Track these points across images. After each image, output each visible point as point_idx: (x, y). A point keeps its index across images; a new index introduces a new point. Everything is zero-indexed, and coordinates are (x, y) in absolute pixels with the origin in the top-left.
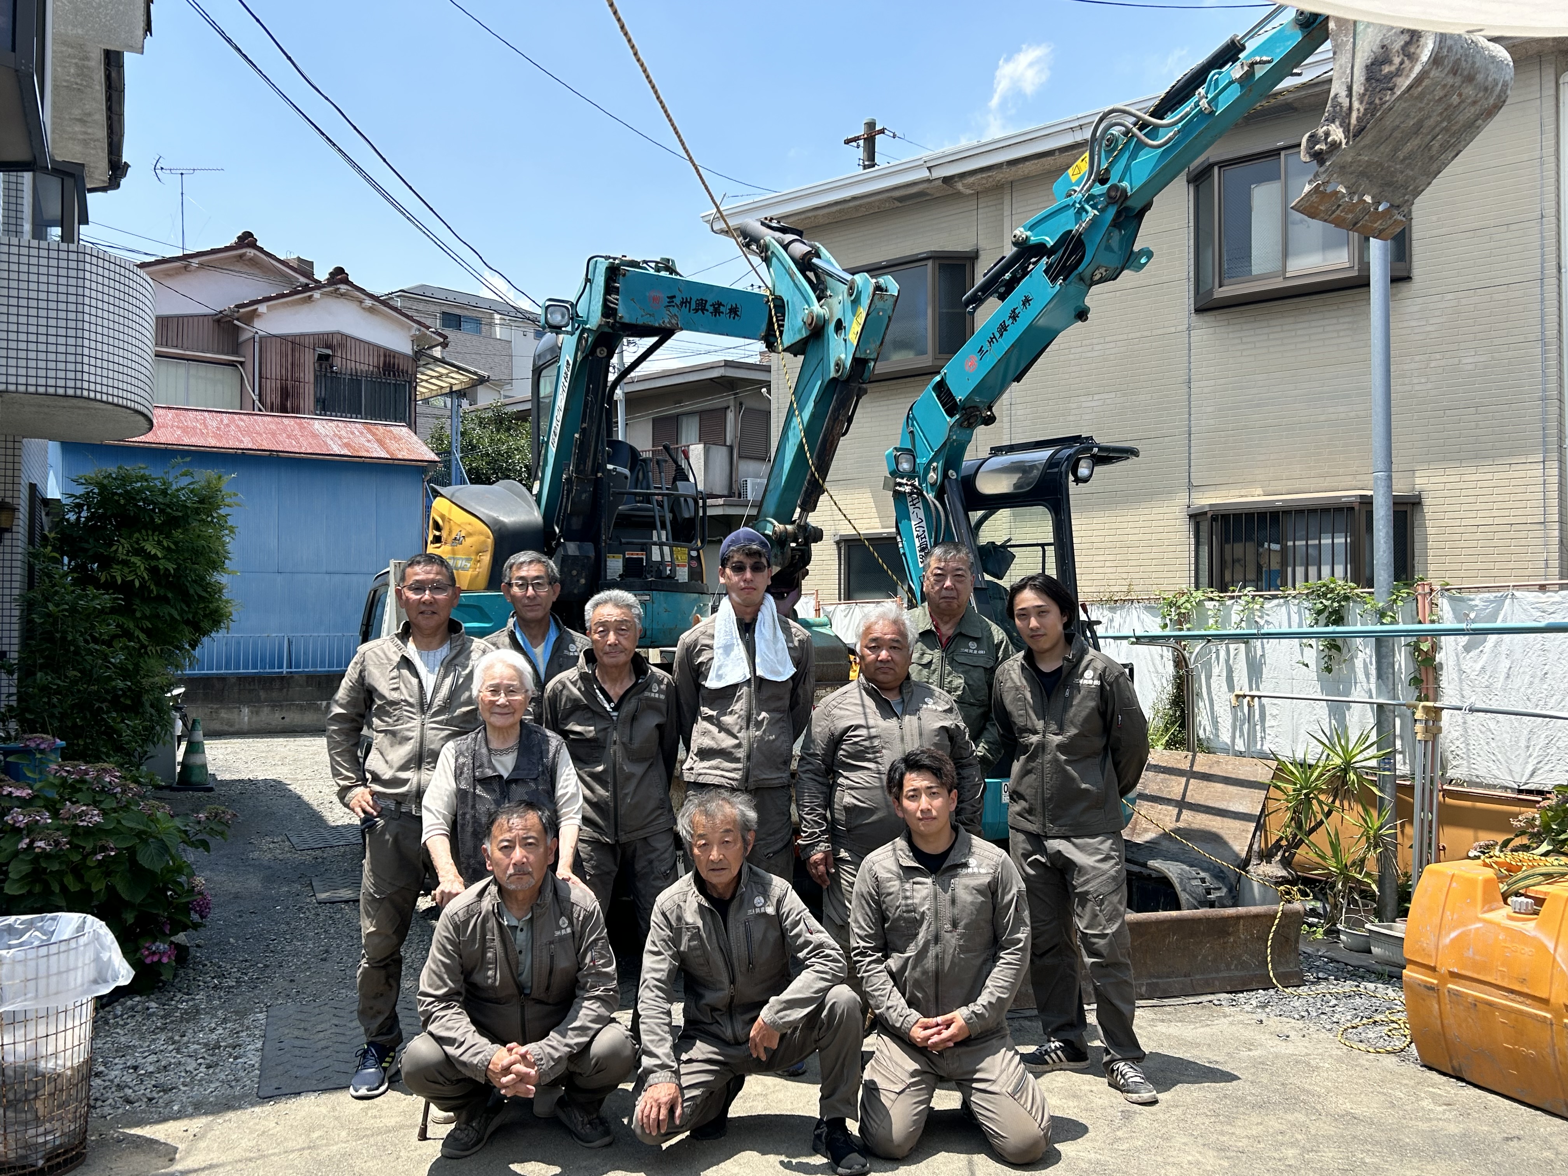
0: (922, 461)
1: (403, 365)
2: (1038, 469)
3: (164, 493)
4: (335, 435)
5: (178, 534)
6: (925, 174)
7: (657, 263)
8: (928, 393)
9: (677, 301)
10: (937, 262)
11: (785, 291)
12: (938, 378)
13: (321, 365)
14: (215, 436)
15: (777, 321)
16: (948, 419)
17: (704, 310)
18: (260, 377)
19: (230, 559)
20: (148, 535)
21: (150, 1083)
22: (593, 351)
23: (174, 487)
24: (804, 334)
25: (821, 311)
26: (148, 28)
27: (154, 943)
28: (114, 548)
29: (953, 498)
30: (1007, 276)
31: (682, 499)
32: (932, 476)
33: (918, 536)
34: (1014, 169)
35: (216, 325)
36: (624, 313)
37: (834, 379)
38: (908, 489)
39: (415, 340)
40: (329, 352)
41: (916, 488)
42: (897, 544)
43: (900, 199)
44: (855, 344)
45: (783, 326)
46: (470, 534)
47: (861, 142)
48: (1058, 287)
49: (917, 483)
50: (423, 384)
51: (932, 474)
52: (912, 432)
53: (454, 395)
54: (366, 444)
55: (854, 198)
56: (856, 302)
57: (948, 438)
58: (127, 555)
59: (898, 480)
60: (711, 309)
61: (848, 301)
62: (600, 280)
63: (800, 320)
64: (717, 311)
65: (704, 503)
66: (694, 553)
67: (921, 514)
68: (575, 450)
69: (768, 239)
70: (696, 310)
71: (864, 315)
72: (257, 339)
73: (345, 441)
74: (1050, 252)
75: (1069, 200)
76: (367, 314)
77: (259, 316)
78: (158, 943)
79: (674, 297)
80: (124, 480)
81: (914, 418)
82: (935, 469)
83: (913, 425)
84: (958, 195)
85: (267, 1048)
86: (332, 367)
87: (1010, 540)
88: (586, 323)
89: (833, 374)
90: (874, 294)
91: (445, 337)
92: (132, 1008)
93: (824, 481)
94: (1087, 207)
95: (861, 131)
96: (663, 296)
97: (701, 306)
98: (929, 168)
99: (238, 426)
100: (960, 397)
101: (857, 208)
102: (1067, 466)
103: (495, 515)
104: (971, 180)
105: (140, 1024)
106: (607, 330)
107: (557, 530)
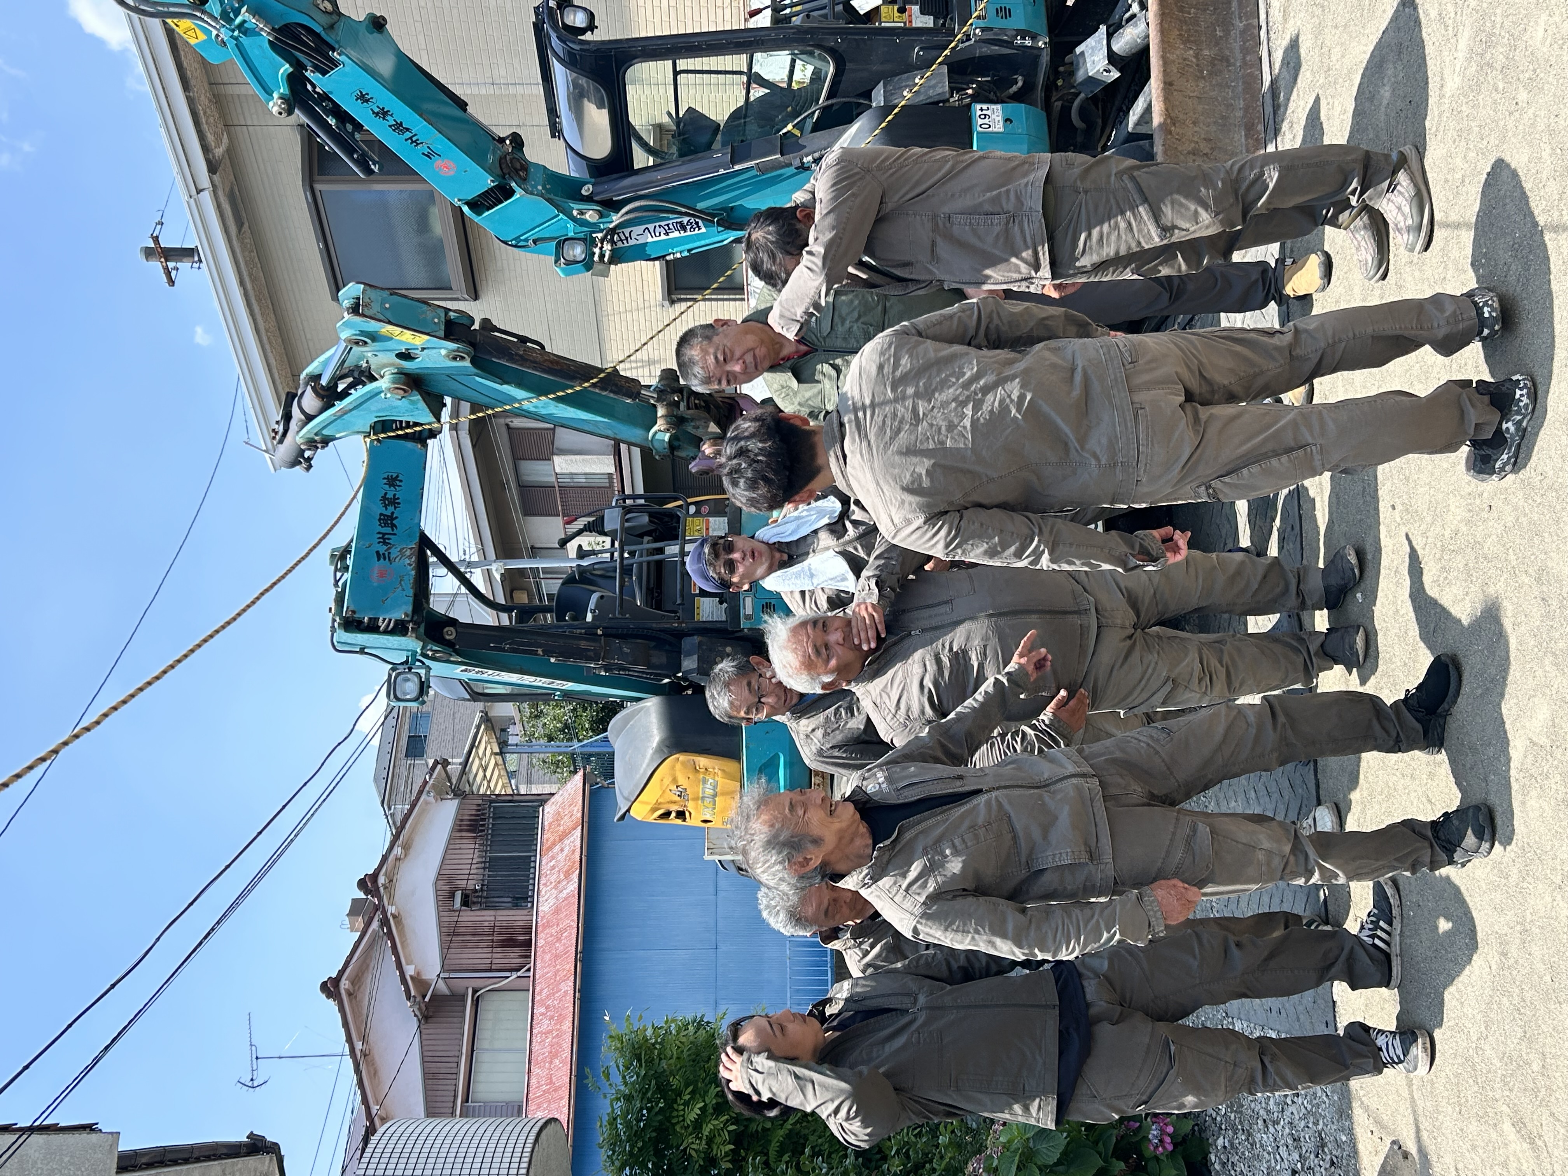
0: (571, 229)
1: (471, 809)
2: (576, 78)
3: (628, 1098)
4: (556, 887)
5: (675, 1082)
6: (207, 198)
7: (336, 570)
8: (483, 220)
9: (382, 549)
10: (317, 177)
11: (365, 420)
12: (465, 209)
13: (474, 903)
14: (561, 1019)
15: (401, 428)
16: (516, 196)
17: (392, 518)
18: (490, 970)
19: (703, 1016)
20: (678, 1116)
21: (1312, 1160)
22: (450, 644)
23: (622, 1088)
24: (417, 397)
25: (388, 377)
26: (89, 1128)
27: (1150, 1140)
28: (693, 1153)
29: (619, 188)
30: (332, 121)
31: (627, 524)
32: (591, 216)
33: (667, 234)
34: (193, 82)
35: (430, 1020)
36: (401, 612)
37: (471, 362)
38: (607, 247)
39: (441, 795)
40: (458, 895)
41: (605, 237)
42: (676, 259)
43: (240, 225)
44: (426, 337)
45: (408, 422)
46: (675, 780)
47: (171, 265)
48: (343, 58)
49: (600, 235)
50: (492, 785)
51: (587, 216)
52: (535, 242)
53: (504, 750)
54: (565, 852)
55: (242, 283)
56: (374, 337)
57: (542, 196)
58: (701, 1139)
59: (596, 258)
60: (391, 509)
61: (372, 346)
62: (361, 639)
63: (399, 403)
64: (394, 502)
65: (629, 497)
66: (692, 509)
67: (639, 229)
68: (571, 662)
69: (299, 440)
70: (393, 526)
71: (390, 328)
72: (446, 975)
73: (562, 877)
74: (299, 67)
75: (231, 44)
76: (412, 852)
77: (418, 974)
78: (1150, 1136)
79: (378, 552)
80: (614, 1143)
81: (517, 238)
82: (581, 213)
83: (526, 240)
84: (232, 152)
85: (1278, 1027)
86: (476, 891)
87: (669, 114)
88: (414, 653)
89: (467, 363)
90: (364, 316)
91: (436, 763)
92: (1224, 1164)
93: (602, 370)
94: (238, 20)
95: (156, 266)
96: (377, 566)
97: (388, 520)
98: (199, 192)
99: (548, 997)
100: (488, 182)
101: (254, 280)
102: (574, 42)
103: (650, 752)
104: (210, 138)
105: (1242, 1158)
106: (422, 629)
107: (666, 681)
